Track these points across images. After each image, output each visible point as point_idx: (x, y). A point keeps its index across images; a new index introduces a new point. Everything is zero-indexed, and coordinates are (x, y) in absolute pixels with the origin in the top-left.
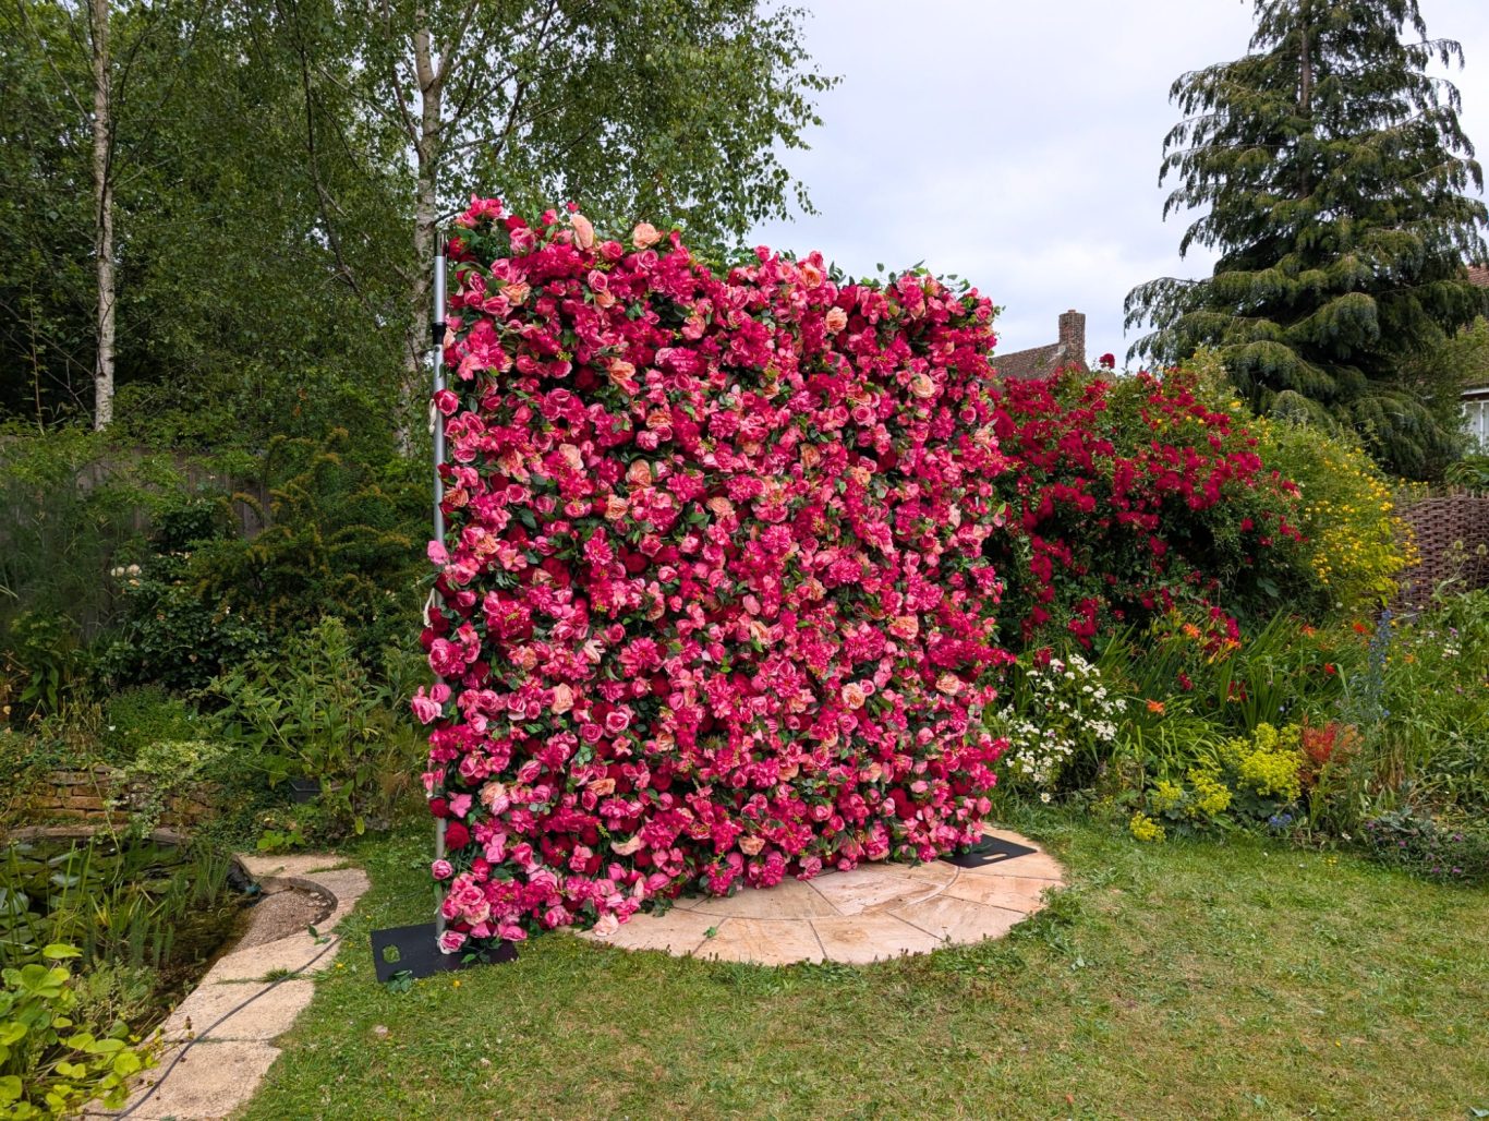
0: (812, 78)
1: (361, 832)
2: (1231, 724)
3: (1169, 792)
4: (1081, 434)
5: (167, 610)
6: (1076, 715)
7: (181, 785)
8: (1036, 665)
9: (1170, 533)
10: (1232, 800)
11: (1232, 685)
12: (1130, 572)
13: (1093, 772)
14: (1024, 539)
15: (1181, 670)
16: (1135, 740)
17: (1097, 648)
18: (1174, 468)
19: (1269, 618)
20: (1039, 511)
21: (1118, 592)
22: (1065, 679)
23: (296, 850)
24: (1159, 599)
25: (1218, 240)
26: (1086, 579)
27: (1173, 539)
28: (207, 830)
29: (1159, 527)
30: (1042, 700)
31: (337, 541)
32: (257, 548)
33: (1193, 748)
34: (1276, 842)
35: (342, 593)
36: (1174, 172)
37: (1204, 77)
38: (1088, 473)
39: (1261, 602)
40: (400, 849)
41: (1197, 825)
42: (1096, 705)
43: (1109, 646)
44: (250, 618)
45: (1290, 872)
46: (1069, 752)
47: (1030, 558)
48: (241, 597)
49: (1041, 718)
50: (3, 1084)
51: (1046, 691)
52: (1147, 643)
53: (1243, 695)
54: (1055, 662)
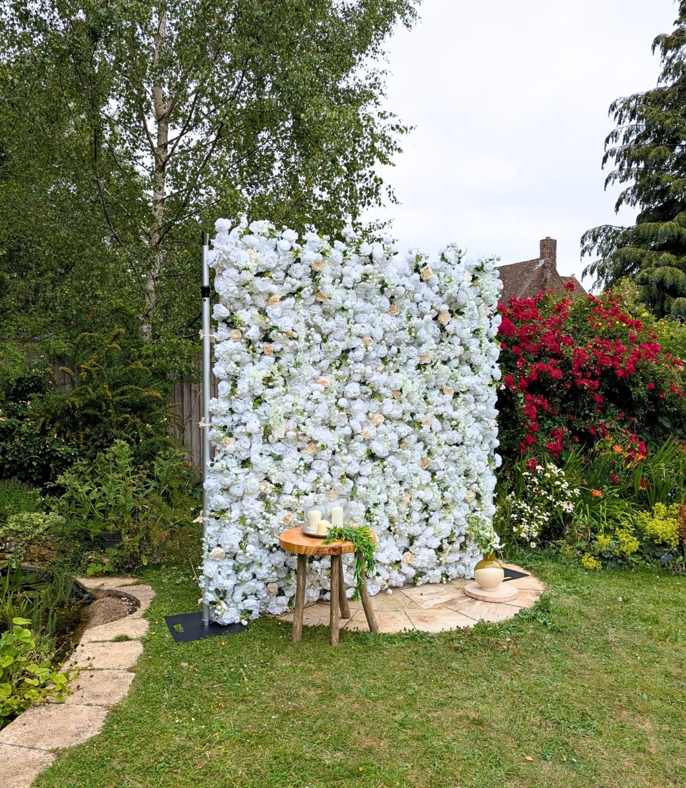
0: (397, 126)
1: (145, 564)
2: (641, 503)
3: (604, 541)
4: (554, 333)
5: (21, 435)
6: (550, 498)
7: (36, 538)
8: (528, 469)
9: (606, 391)
10: (640, 547)
11: (642, 481)
12: (582, 414)
13: (561, 531)
14: (521, 395)
15: (612, 472)
16: (585, 512)
17: (563, 458)
18: (609, 353)
19: (665, 440)
20: (530, 379)
21: (576, 425)
22: (545, 477)
23: (108, 574)
24: (600, 430)
25: (638, 202)
26: (557, 418)
27: (609, 394)
28: (54, 563)
29: (599, 387)
30: (531, 489)
31: (118, 395)
32: (73, 399)
33: (619, 517)
34: (665, 570)
35: (121, 425)
36: (611, 160)
37: (630, 101)
38: (557, 356)
39: (661, 431)
40: (167, 574)
41: (620, 561)
42: (562, 492)
43: (571, 457)
44: (67, 440)
45: (672, 587)
46: (547, 519)
47: (524, 406)
48: (62, 428)
49: (531, 499)
50: (2, 688)
51: (534, 484)
52: (593, 456)
53: (648, 486)
54: (539, 467)
